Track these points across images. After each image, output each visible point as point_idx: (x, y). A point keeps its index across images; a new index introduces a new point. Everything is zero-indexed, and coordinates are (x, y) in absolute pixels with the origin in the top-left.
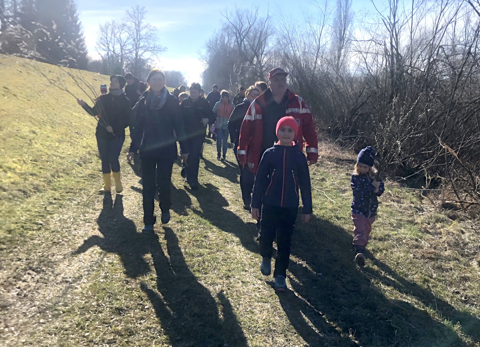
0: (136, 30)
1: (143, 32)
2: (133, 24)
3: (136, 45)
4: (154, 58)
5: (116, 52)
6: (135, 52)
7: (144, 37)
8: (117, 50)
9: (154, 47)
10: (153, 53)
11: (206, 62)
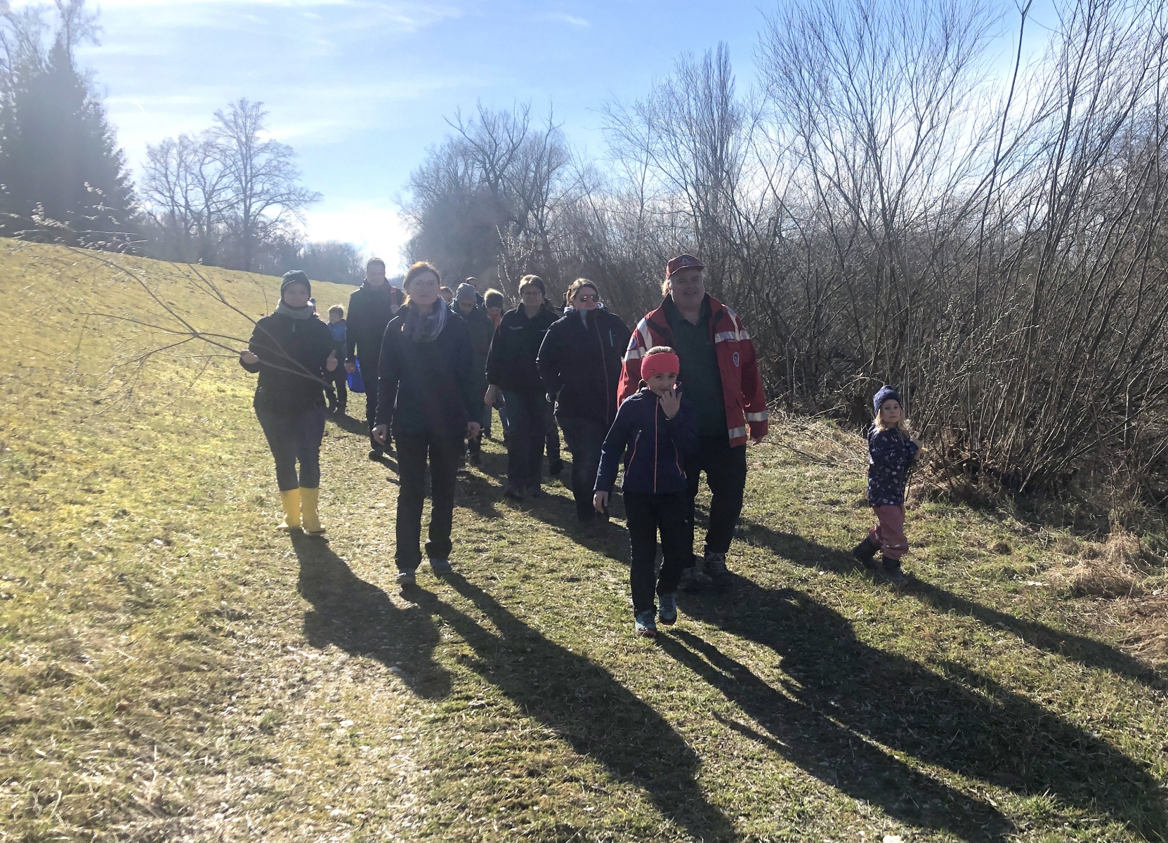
0: (242, 154)
1: (260, 161)
2: (234, 141)
3: (245, 190)
4: (291, 217)
5: (193, 208)
6: (242, 206)
7: (263, 171)
8: (196, 203)
9: (289, 194)
10: (286, 208)
11: (414, 220)
